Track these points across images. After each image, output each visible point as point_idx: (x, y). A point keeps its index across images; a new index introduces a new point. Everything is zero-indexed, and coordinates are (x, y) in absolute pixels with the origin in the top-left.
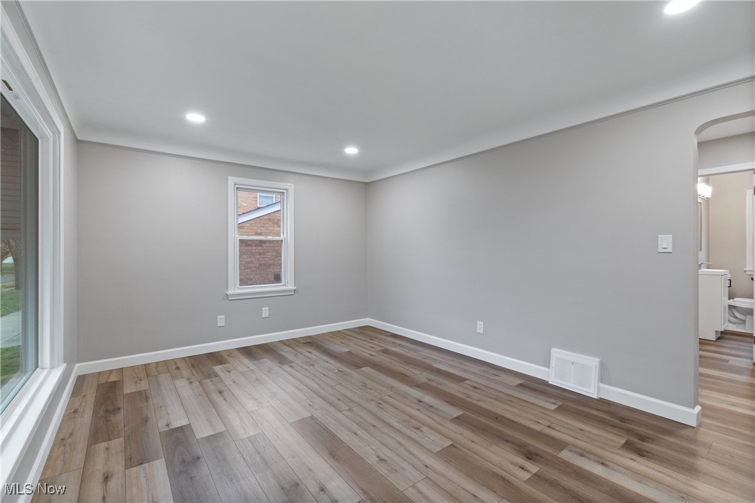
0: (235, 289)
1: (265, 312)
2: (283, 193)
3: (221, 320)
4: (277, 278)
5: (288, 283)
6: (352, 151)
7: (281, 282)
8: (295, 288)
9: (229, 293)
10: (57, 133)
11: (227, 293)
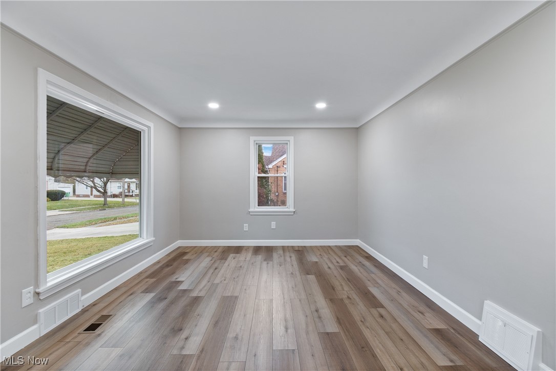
0: (254, 207)
1: (273, 225)
2: (287, 143)
3: (246, 227)
4: (284, 203)
5: (290, 207)
6: (321, 106)
7: (286, 206)
8: (294, 210)
9: (251, 210)
10: (149, 127)
11: (249, 210)
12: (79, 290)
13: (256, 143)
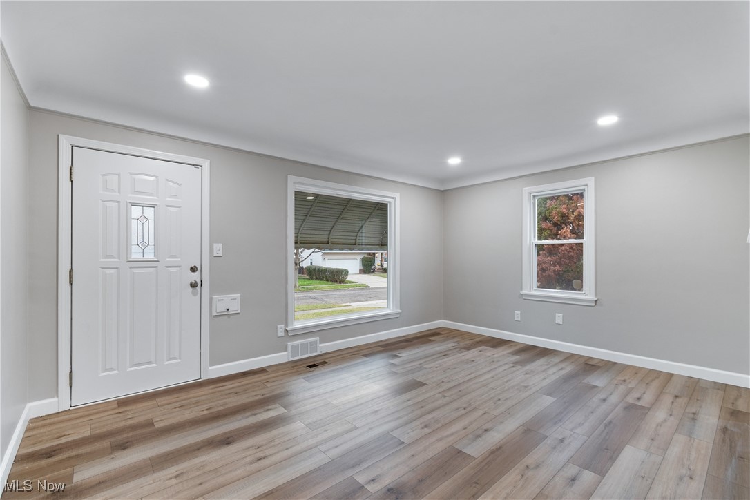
0: (531, 287)
1: (559, 318)
3: (518, 316)
4: (578, 286)
7: (581, 290)
8: (596, 299)
9: (524, 292)
10: (395, 198)
11: (521, 293)
12: (317, 338)
13: (534, 196)
